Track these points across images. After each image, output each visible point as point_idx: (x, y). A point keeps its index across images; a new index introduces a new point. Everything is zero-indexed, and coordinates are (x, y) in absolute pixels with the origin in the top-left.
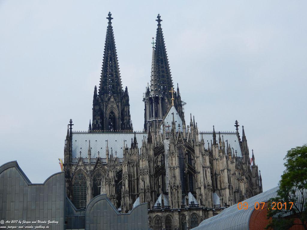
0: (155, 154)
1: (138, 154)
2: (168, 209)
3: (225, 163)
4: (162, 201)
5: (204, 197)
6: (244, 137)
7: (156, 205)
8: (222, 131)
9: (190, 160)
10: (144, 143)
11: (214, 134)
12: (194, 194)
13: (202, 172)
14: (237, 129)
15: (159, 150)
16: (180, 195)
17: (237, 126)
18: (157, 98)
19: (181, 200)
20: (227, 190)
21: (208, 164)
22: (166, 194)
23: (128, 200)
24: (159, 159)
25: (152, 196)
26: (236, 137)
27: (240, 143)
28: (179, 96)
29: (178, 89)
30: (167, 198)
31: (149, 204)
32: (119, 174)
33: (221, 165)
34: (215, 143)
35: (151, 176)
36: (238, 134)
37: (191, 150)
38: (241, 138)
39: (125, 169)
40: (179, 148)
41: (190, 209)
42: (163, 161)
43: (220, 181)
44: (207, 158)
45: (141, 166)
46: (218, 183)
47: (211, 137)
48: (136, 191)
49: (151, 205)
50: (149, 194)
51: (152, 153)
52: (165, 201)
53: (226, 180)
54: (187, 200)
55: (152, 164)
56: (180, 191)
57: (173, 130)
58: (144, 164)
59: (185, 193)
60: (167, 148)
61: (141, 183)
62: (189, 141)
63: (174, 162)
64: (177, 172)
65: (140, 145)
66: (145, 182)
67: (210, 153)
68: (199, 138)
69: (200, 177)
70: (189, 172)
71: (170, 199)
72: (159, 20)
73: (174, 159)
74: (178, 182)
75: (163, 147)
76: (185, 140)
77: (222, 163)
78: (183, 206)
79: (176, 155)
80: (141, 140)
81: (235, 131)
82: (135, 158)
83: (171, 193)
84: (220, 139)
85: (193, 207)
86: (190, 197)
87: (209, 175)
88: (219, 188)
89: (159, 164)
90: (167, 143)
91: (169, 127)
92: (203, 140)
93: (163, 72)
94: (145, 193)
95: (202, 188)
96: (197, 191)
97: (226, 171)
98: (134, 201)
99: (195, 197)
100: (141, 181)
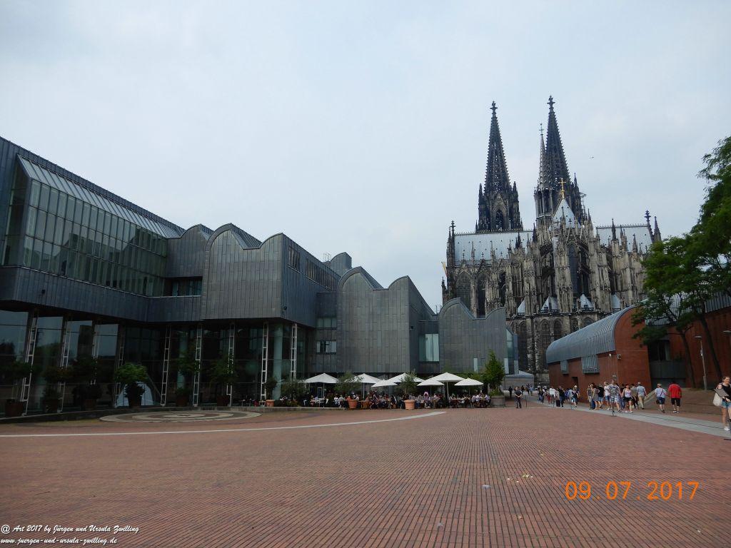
0: (542, 254)
1: (524, 254)
2: (556, 313)
3: (627, 261)
4: (550, 304)
5: (599, 301)
6: (657, 230)
7: (543, 309)
8: (623, 224)
9: (584, 259)
10: (528, 242)
11: (614, 228)
12: (588, 296)
13: (597, 272)
14: (648, 221)
15: (546, 249)
16: (571, 298)
17: (648, 217)
18: (546, 192)
19: (571, 303)
20: (630, 292)
21: (605, 262)
22: (554, 296)
23: (512, 303)
24: (548, 259)
25: (538, 299)
26: (646, 230)
27: (652, 236)
28: (577, 188)
29: (575, 180)
30: (556, 301)
31: (535, 308)
32: (503, 275)
33: (621, 263)
34: (615, 239)
35: (536, 278)
36: (649, 226)
37: (584, 247)
38: (653, 231)
39: (508, 271)
40: (570, 246)
41: (582, 313)
42: (552, 261)
43: (621, 281)
44: (604, 256)
45: (525, 267)
46: (619, 283)
47: (610, 232)
48: (521, 295)
49: (538, 309)
50: (535, 297)
51: (537, 252)
52: (553, 304)
53: (629, 280)
54: (579, 303)
55: (538, 265)
56: (571, 293)
57: (561, 226)
58: (528, 265)
59: (577, 296)
60: (555, 246)
61: (526, 285)
62: (583, 237)
63: (563, 262)
64: (567, 272)
65: (524, 245)
66: (530, 284)
67: (609, 251)
68: (595, 233)
69: (596, 278)
70: (582, 273)
71: (559, 302)
72: (551, 103)
73: (563, 258)
74: (568, 283)
75: (551, 245)
76: (578, 237)
77: (624, 261)
78: (574, 310)
79: (566, 253)
80: (526, 238)
81: (646, 223)
82: (519, 258)
83: (561, 296)
84: (622, 234)
85: (586, 311)
86: (584, 300)
87: (606, 275)
88: (620, 289)
89: (548, 264)
90: (555, 240)
91: (557, 222)
92: (598, 236)
93: (557, 161)
94: (530, 295)
95: (598, 290)
96: (592, 293)
97: (628, 270)
98: (518, 304)
99: (590, 300)
100: (525, 282)
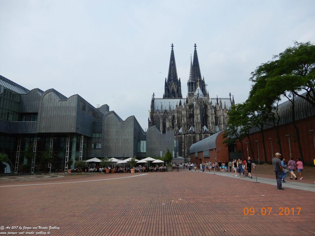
0: (189, 108)
1: (182, 108)
2: (194, 133)
3: (222, 112)
4: (192, 129)
5: (211, 128)
6: (233, 100)
7: (189, 131)
8: (221, 98)
9: (206, 111)
11: (217, 99)
12: (207, 126)
13: (210, 116)
14: (230, 97)
15: (191, 106)
16: (200, 127)
17: (230, 95)
18: (192, 83)
19: (200, 129)
20: (223, 125)
21: (214, 113)
22: (194, 126)
23: (177, 128)
24: (192, 110)
25: (187, 127)
26: (229, 100)
27: (231, 103)
28: (204, 82)
29: (204, 78)
30: (194, 128)
32: (174, 117)
33: (219, 113)
34: (217, 103)
35: (187, 118)
36: (230, 99)
37: (206, 106)
38: (232, 101)
39: (176, 115)
40: (200, 106)
41: (204, 133)
42: (193, 111)
43: (219, 121)
44: (213, 110)
45: (183, 114)
47: (216, 101)
48: (181, 125)
49: (187, 131)
50: (186, 126)
51: (188, 107)
52: (193, 129)
53: (222, 120)
54: (203, 129)
55: (188, 113)
56: (200, 125)
57: (197, 97)
58: (184, 113)
59: (202, 126)
60: (195, 105)
61: (183, 121)
62: (206, 102)
63: (198, 112)
64: (199, 116)
65: (183, 104)
66: (184, 120)
67: (215, 108)
68: (210, 101)
69: (210, 119)
70: (205, 117)
71: (195, 128)
72: (195, 46)
73: (198, 110)
74: (199, 120)
75: (193, 105)
76: (204, 102)
77: (221, 112)
78: (201, 132)
79: (199, 109)
80: (183, 101)
81: (229, 98)
82: (180, 110)
83: (196, 126)
84: (220, 101)
85: (206, 132)
86: (205, 128)
87: (214, 118)
88: (219, 124)
89: (192, 113)
90: (195, 103)
91: (196, 96)
92: (211, 102)
93: (197, 70)
94: (184, 125)
95: (211, 123)
96: (208, 125)
97: (222, 116)
98: (179, 129)
99: (207, 128)
100: (182, 120)
